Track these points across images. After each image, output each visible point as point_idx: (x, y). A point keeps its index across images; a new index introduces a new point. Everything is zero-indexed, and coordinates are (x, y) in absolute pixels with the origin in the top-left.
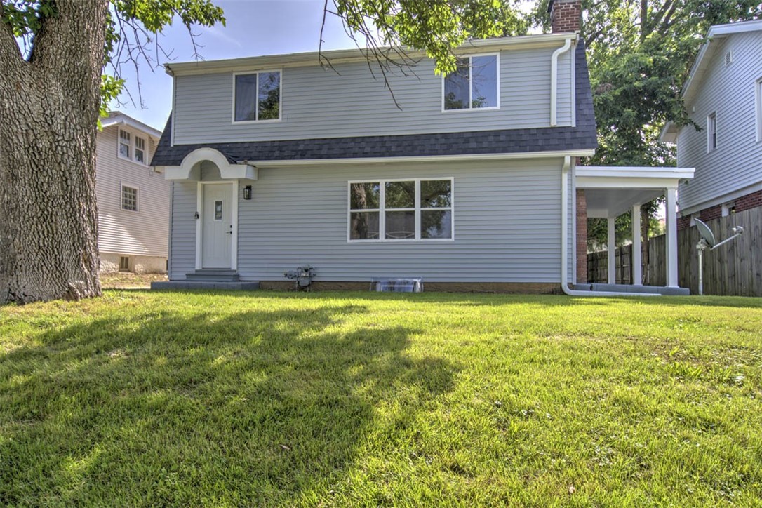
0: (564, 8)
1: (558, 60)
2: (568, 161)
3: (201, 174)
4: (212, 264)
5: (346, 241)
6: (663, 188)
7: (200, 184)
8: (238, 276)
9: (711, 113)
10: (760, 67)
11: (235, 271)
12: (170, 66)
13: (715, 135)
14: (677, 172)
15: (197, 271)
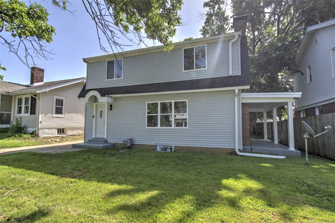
0: (239, 24)
1: (232, 45)
2: (237, 91)
3: (95, 100)
4: (99, 136)
5: (145, 127)
6: (286, 102)
7: (95, 104)
8: (107, 141)
9: (309, 66)
10: (334, 42)
11: (106, 139)
12: (85, 59)
13: (311, 76)
14: (292, 95)
15: (93, 138)
